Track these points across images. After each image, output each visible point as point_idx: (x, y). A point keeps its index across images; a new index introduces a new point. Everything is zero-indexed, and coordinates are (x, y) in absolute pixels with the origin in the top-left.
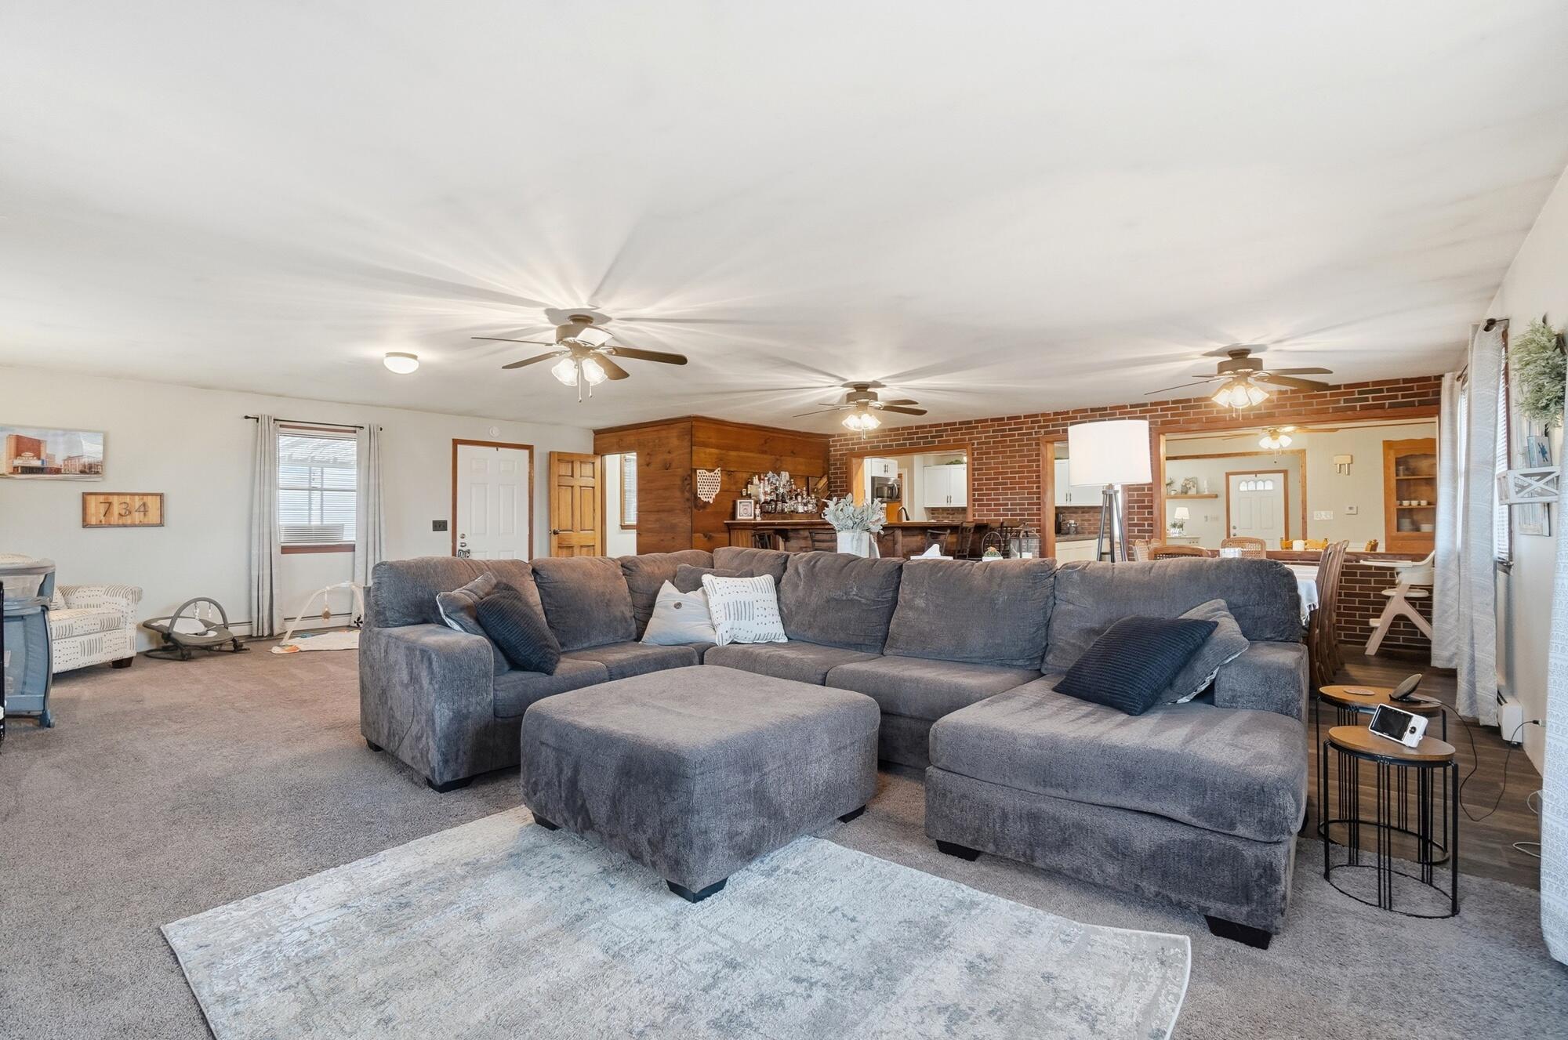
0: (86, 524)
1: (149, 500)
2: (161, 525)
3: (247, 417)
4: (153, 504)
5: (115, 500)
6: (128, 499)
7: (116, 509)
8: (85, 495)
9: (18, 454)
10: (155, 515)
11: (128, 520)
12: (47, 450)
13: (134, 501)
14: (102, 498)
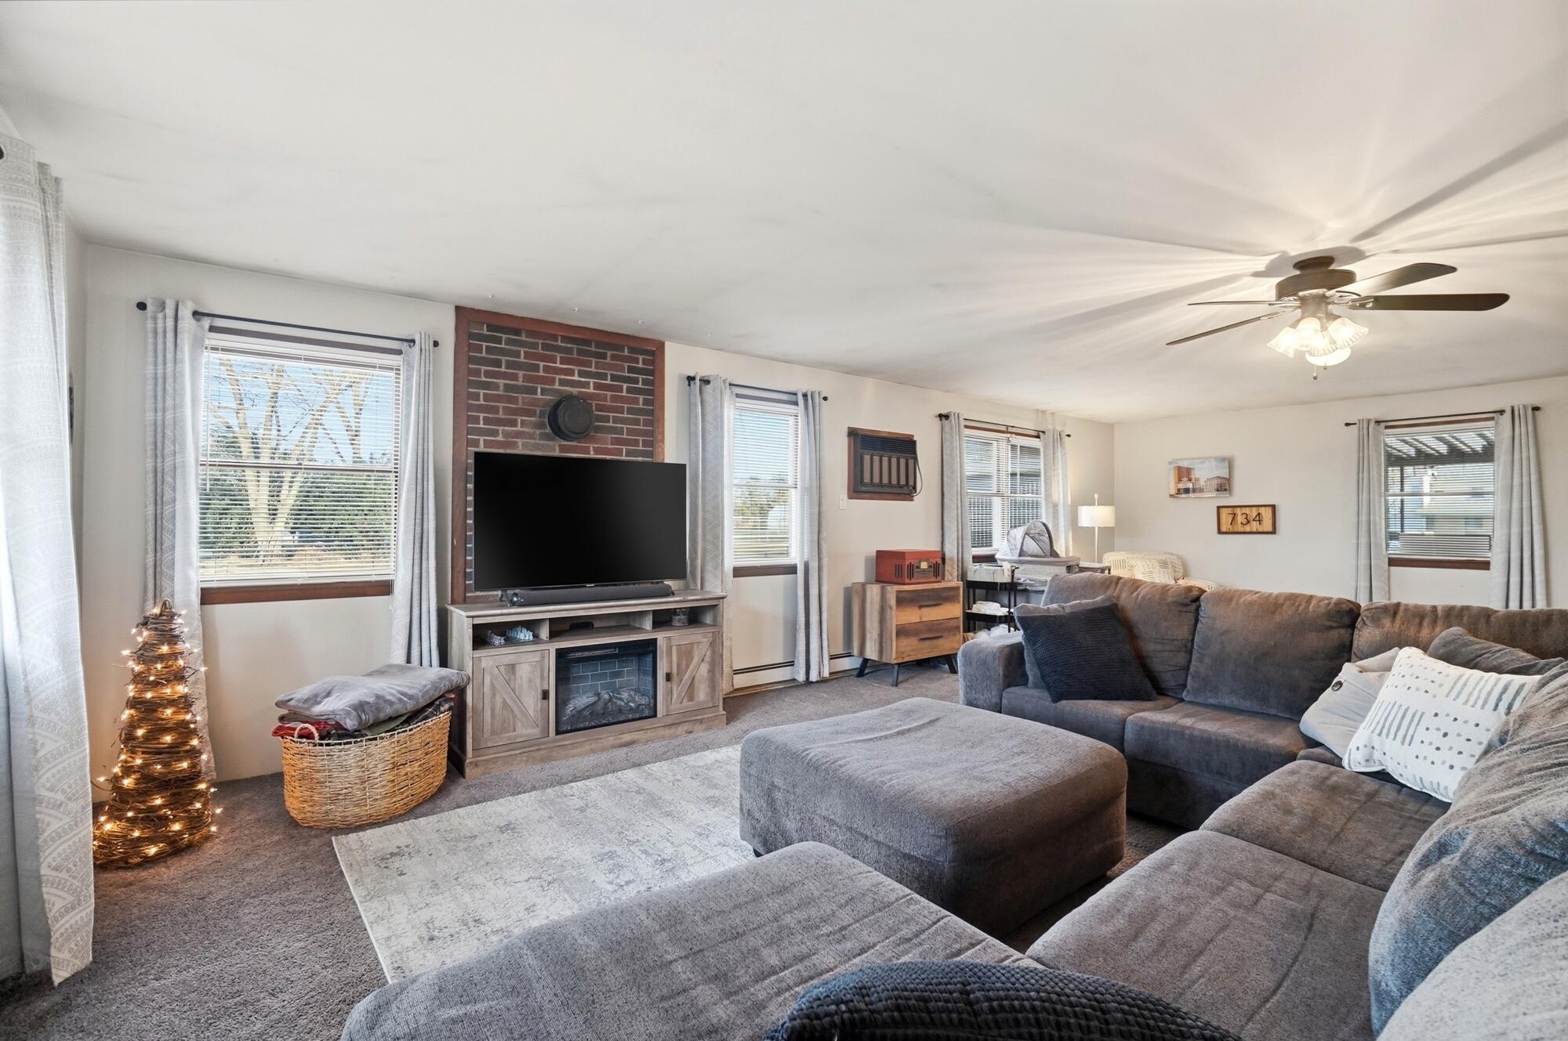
0: (1220, 532)
1: (1262, 510)
2: (1274, 532)
3: (1347, 425)
4: (1267, 514)
5: (1238, 511)
6: (1247, 511)
7: (1240, 519)
8: (1219, 508)
9: (1180, 480)
10: (1267, 525)
11: (1247, 528)
12: (1195, 474)
13: (1251, 511)
14: (1229, 510)
